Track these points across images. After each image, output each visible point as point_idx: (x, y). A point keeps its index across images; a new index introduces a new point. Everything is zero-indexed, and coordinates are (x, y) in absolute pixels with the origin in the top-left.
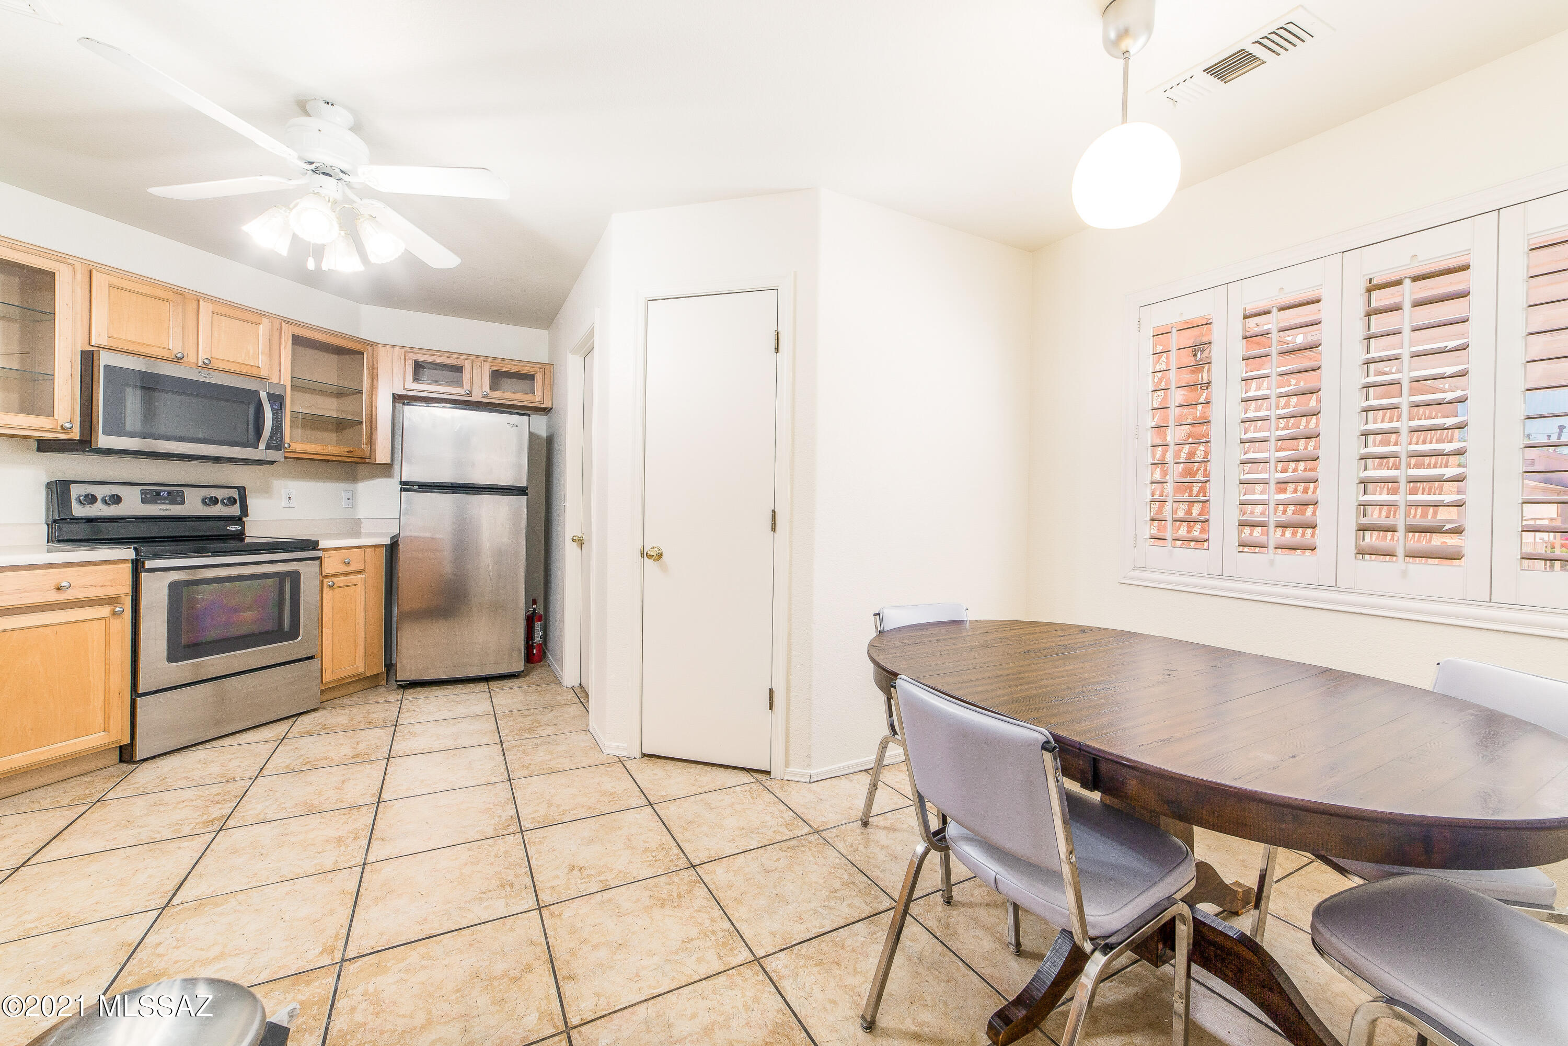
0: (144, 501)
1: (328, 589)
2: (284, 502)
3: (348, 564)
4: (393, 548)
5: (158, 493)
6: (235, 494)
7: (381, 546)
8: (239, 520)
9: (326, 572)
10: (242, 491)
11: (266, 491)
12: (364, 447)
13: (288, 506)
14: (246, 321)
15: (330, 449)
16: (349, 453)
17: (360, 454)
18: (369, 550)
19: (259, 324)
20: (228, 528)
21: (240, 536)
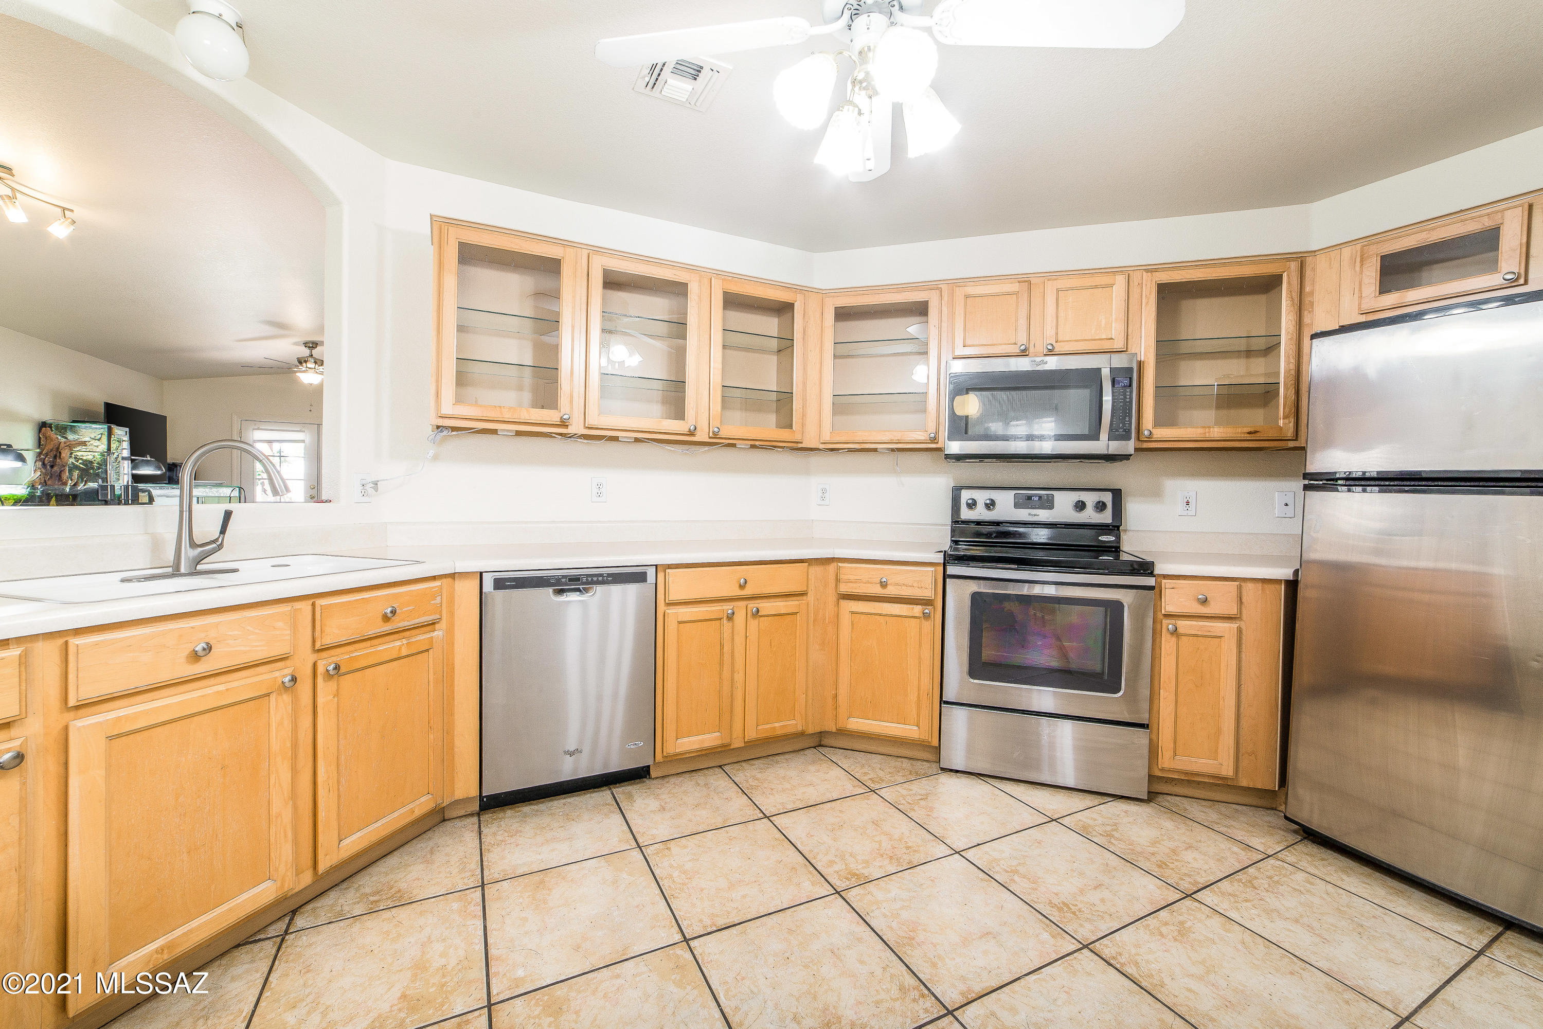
0: (1017, 505)
1: (1169, 636)
2: (1180, 508)
3: (1204, 602)
4: (1292, 586)
5: (1029, 498)
6: (1108, 498)
7: (1277, 582)
8: (1114, 528)
9: (1167, 609)
10: (1117, 494)
11: (1156, 494)
12: (1281, 423)
13: (1185, 513)
14: (1096, 287)
15: (1217, 432)
16: (1253, 435)
17: (1272, 434)
18: (1250, 585)
19: (1111, 286)
20: (1100, 538)
21: (1115, 549)
